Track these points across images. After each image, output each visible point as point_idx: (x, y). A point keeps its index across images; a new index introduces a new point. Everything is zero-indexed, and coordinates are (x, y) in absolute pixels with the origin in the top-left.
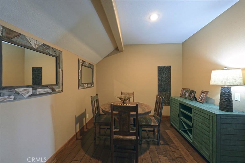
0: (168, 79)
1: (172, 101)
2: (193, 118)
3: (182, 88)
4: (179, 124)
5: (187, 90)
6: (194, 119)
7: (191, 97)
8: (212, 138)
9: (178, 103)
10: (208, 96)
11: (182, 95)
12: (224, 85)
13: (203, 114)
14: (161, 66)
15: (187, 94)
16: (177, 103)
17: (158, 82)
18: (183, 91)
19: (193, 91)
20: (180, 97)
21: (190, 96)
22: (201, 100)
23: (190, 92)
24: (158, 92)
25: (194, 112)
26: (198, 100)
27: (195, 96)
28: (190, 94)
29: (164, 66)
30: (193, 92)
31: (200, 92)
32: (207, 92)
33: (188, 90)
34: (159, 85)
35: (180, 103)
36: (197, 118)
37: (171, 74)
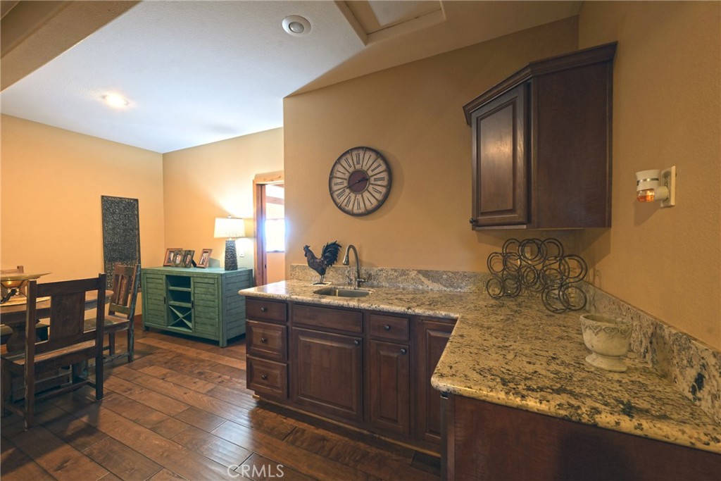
0: (131, 229)
1: (148, 276)
2: (192, 292)
3: (168, 249)
4: (166, 318)
5: (177, 252)
6: (194, 293)
7: (187, 263)
8: (218, 307)
9: (164, 276)
10: (211, 257)
11: (168, 262)
12: (228, 238)
13: (206, 280)
14: (112, 197)
15: (179, 259)
16: (161, 277)
17: (104, 238)
18: (170, 254)
19: (190, 251)
20: (164, 266)
21: (183, 260)
22: (203, 264)
23: (183, 253)
24: (105, 263)
25: (194, 282)
26: (198, 265)
27: (194, 259)
28: (185, 256)
29: (120, 198)
30: (190, 253)
31: (201, 251)
32: (211, 250)
33: (180, 251)
34: (105, 246)
35: (167, 276)
36: (199, 289)
37: (138, 218)
